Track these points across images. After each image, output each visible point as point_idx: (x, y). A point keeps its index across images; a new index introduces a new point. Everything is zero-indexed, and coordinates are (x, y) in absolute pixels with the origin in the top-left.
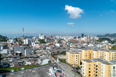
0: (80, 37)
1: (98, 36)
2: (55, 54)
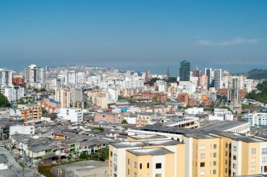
0: (174, 80)
1: (252, 75)
2: (55, 158)
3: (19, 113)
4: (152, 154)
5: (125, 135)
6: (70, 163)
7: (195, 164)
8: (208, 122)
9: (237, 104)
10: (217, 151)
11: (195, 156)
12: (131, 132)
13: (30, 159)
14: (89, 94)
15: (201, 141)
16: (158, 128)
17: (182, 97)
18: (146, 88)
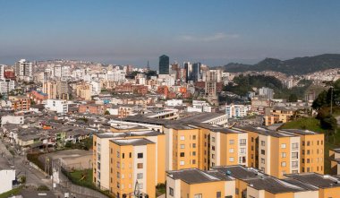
0: (154, 73)
2: (42, 147)
3: (10, 104)
4: (134, 144)
5: (107, 126)
6: (56, 151)
7: (175, 154)
8: (187, 113)
9: (214, 97)
10: (196, 141)
11: (175, 146)
12: (113, 123)
13: (19, 147)
14: (74, 86)
15: (180, 132)
16: (139, 118)
18: (127, 81)
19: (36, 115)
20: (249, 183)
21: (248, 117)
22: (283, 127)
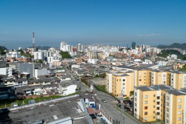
0: (130, 49)
1: (159, 47)
2: (87, 76)
3: (75, 60)
4: (122, 76)
5: (112, 69)
6: (92, 78)
7: (138, 80)
8: (142, 64)
9: (153, 58)
10: (146, 75)
11: (138, 77)
12: (114, 68)
13: (78, 77)
14: (99, 54)
15: (140, 72)
16: (124, 66)
17: (133, 55)
18: (119, 52)
19: (84, 65)
20: (167, 91)
21: (167, 66)
22: (180, 70)
